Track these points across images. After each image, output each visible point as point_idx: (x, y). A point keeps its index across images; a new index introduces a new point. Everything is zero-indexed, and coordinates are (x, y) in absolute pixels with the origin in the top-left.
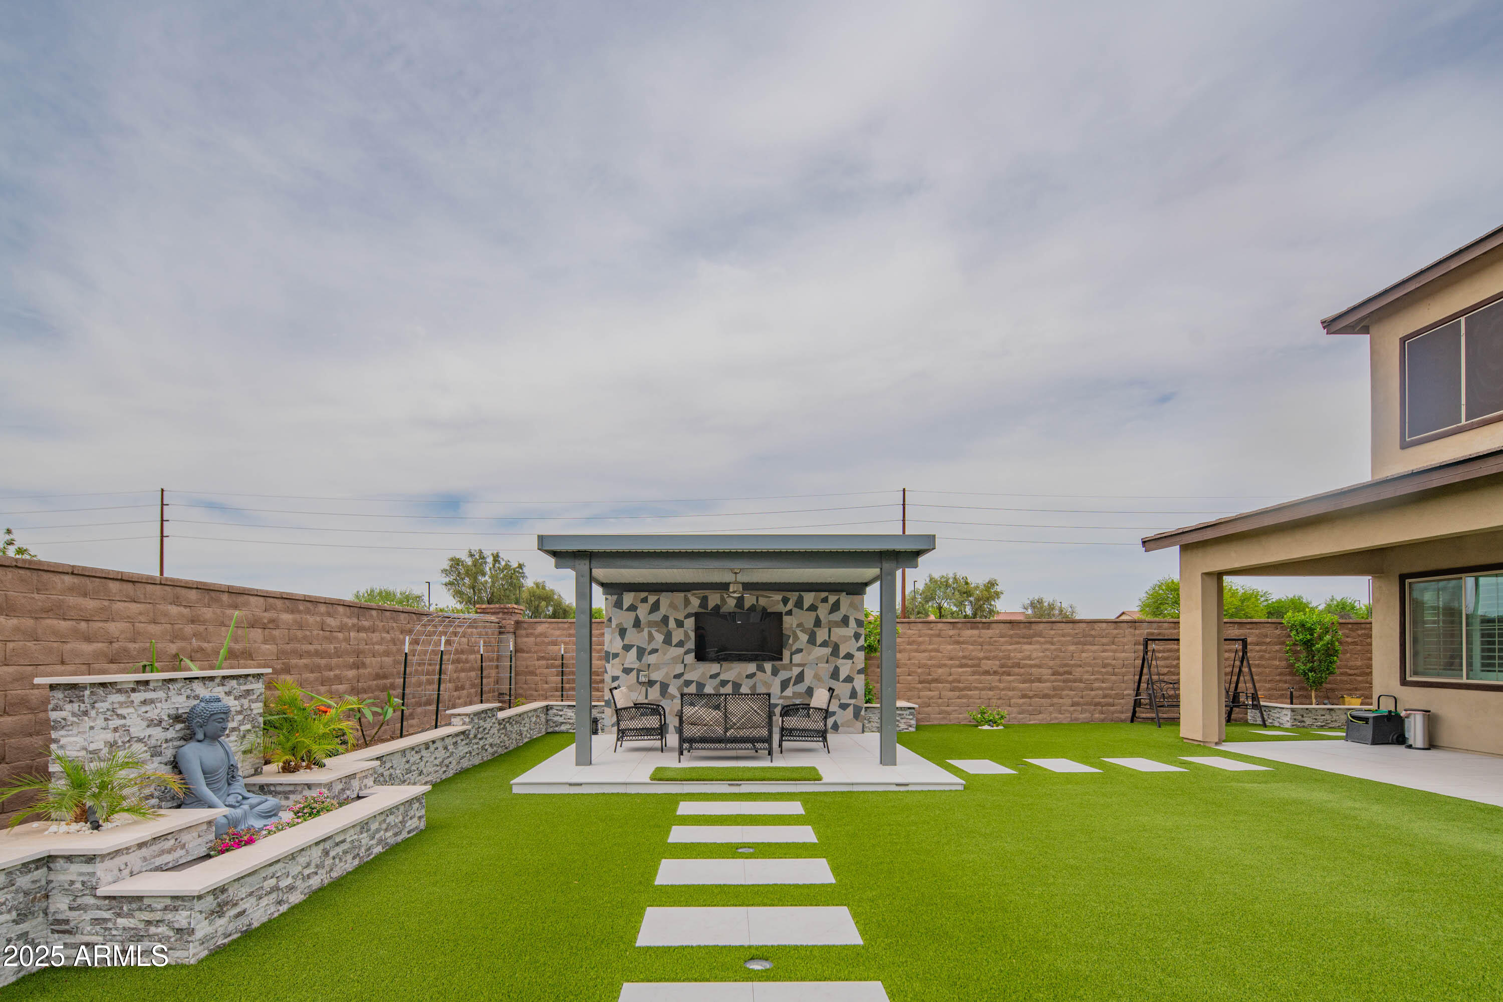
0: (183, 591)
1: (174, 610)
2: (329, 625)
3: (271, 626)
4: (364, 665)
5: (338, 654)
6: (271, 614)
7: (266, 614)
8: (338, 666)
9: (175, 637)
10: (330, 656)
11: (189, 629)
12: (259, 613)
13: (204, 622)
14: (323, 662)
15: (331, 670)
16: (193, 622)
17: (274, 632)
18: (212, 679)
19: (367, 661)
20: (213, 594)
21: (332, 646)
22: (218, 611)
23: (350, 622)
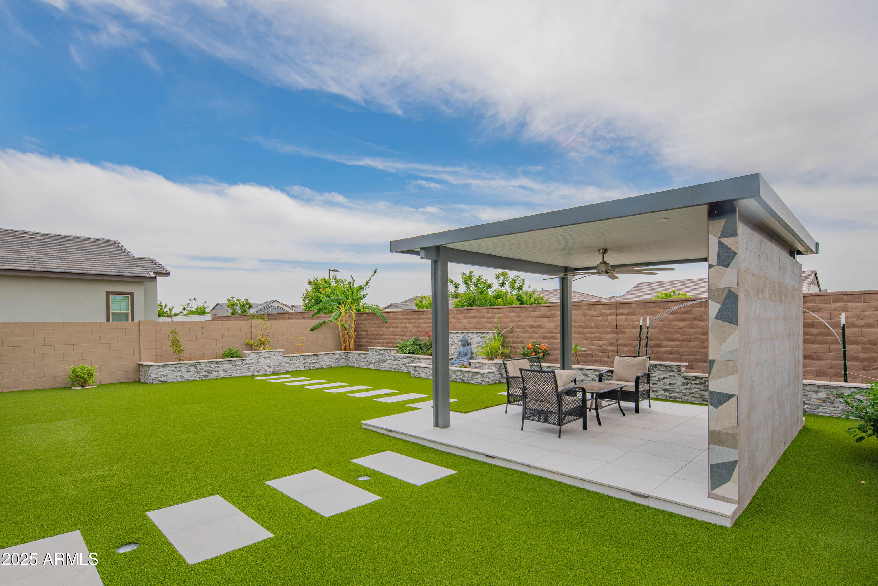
0: (515, 309)
1: (512, 314)
2: (589, 314)
3: (552, 316)
4: (623, 333)
5: (597, 326)
6: (553, 312)
7: (549, 312)
8: (599, 333)
9: (513, 322)
10: (591, 327)
11: (517, 319)
12: (545, 312)
13: (522, 317)
14: (585, 330)
15: (592, 334)
16: (518, 317)
17: (554, 319)
18: (473, 333)
19: (627, 330)
20: (526, 309)
21: (593, 323)
22: (527, 313)
23: (608, 312)
